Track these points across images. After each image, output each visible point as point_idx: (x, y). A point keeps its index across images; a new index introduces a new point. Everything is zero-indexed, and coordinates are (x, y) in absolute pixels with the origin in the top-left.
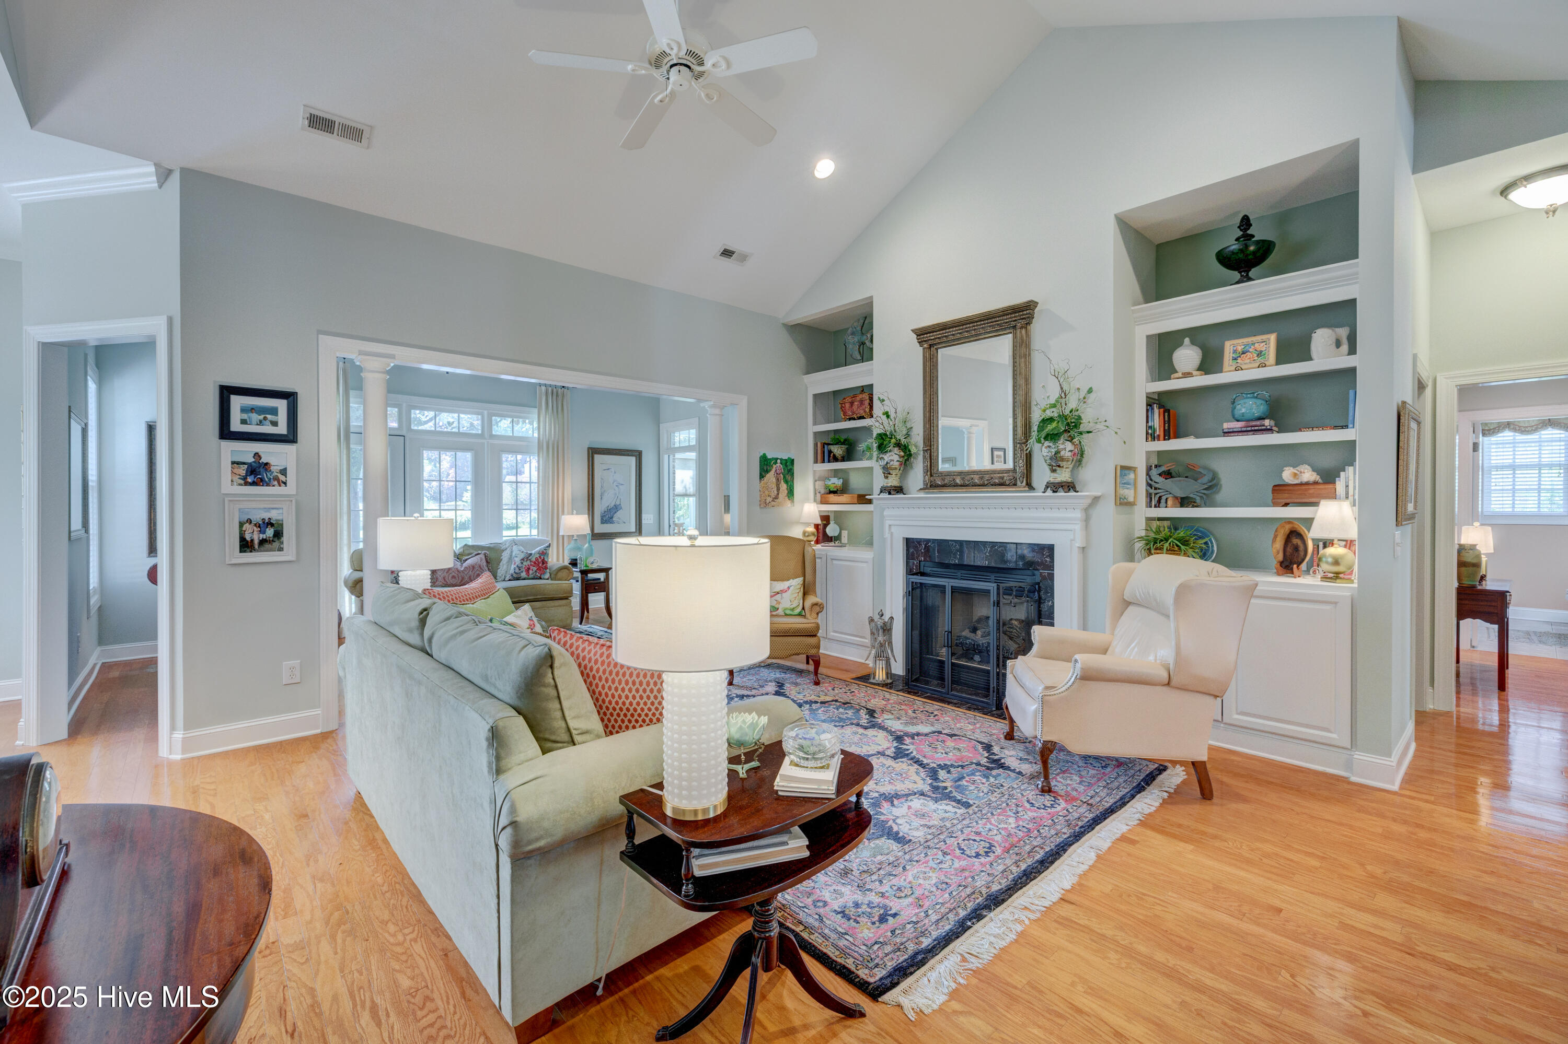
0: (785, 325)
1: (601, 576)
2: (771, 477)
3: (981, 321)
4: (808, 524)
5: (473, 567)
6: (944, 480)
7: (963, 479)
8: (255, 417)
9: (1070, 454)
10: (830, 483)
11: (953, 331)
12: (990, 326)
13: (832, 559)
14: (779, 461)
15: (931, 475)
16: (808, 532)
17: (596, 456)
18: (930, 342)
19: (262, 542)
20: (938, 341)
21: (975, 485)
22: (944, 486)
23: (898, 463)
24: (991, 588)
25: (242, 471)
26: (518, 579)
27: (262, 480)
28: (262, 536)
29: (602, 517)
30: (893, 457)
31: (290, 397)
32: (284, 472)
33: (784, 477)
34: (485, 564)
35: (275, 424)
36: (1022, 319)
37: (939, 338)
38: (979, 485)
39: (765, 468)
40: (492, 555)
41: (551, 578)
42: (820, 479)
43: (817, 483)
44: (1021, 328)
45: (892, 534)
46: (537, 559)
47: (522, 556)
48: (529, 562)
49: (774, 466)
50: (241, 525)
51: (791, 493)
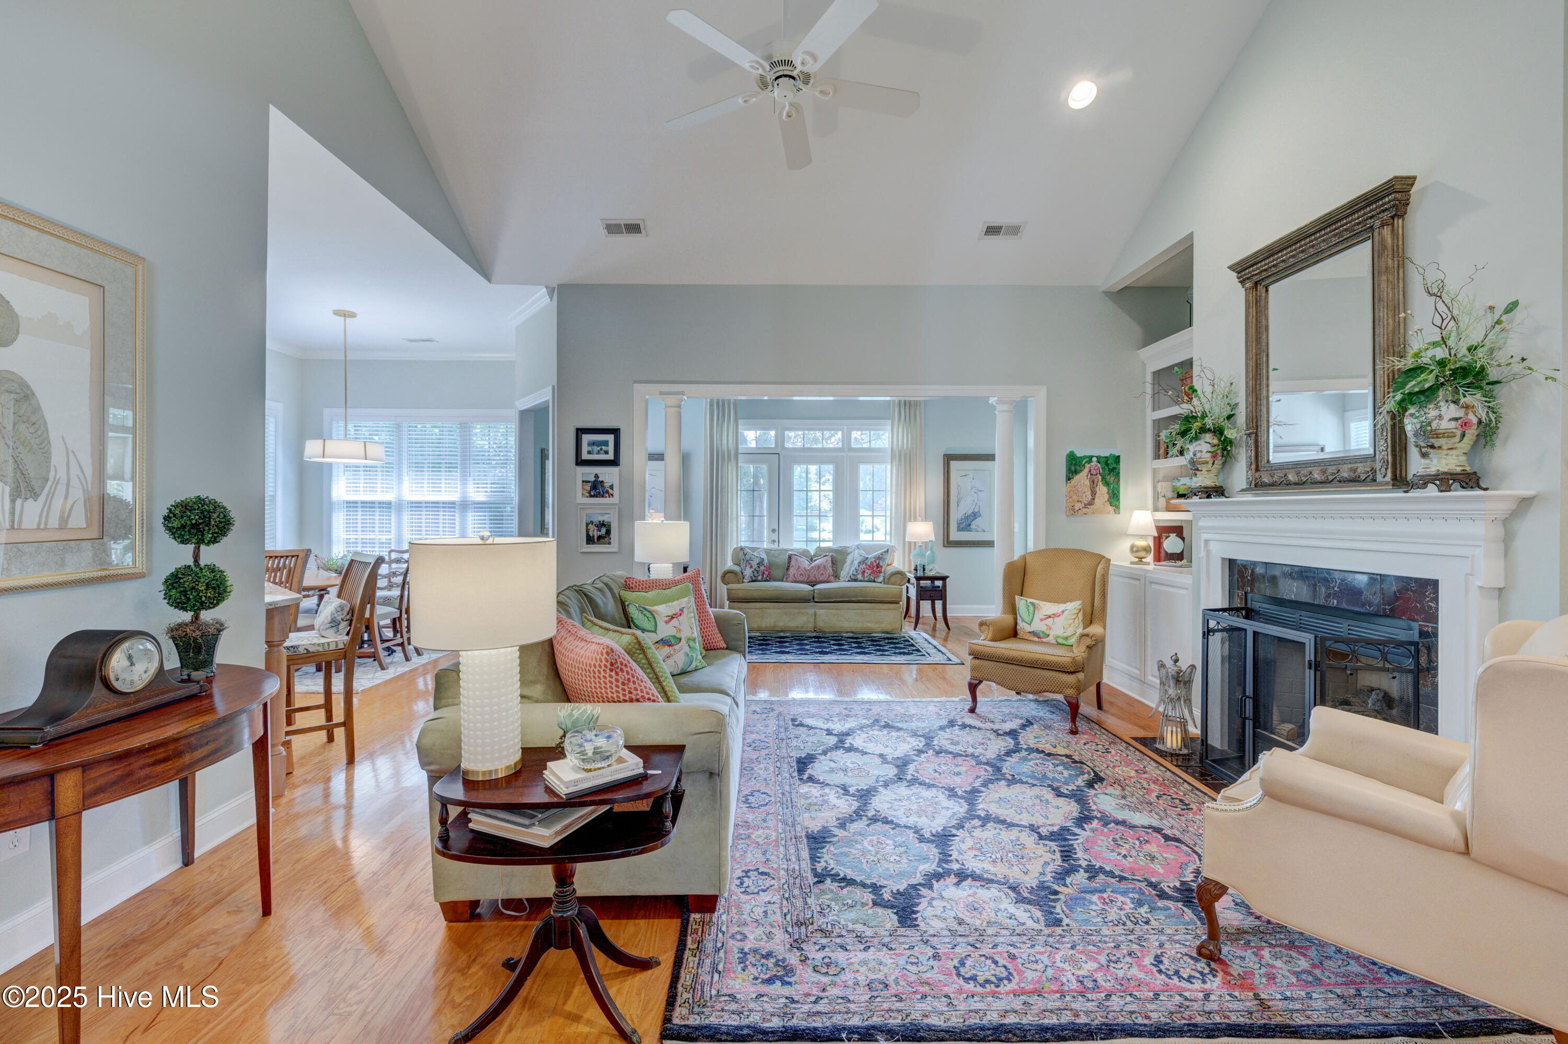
0: (1108, 294)
1: (939, 583)
2: (1082, 478)
3: (1321, 230)
4: (1142, 537)
5: (819, 567)
6: (1272, 476)
7: (1298, 474)
8: (596, 449)
9: (1453, 424)
10: (1178, 484)
11: (1282, 256)
12: (1335, 236)
13: (1151, 583)
14: (1094, 459)
15: (1257, 470)
16: (1137, 547)
17: (952, 463)
18: (1255, 279)
19: (600, 538)
20: (1264, 274)
21: (1315, 483)
22: (1272, 485)
23: (1209, 455)
24: (1306, 641)
25: (588, 487)
26: (856, 580)
27: (599, 493)
28: (599, 533)
29: (959, 524)
30: (1203, 447)
31: (615, 432)
32: (612, 487)
33: (1103, 478)
34: (830, 564)
35: (607, 453)
36: (1384, 211)
37: (1265, 270)
38: (1321, 483)
39: (1073, 468)
40: (839, 557)
41: (884, 582)
42: (1166, 479)
43: (1160, 485)
44: (1382, 225)
45: (1208, 552)
46: (872, 563)
47: (859, 559)
48: (864, 566)
49: (1088, 466)
50: (587, 525)
51: (1114, 497)
